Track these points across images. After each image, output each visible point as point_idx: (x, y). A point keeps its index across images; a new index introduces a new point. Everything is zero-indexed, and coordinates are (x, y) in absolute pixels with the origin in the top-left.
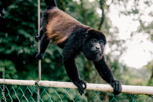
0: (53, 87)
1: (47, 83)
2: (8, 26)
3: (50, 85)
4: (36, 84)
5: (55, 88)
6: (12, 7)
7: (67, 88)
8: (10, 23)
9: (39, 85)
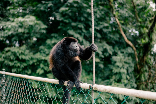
0: (109, 92)
1: (102, 88)
2: (59, 27)
3: (106, 90)
4: (90, 87)
5: (111, 93)
6: (63, 9)
7: (125, 96)
8: (61, 24)
9: (93, 89)
